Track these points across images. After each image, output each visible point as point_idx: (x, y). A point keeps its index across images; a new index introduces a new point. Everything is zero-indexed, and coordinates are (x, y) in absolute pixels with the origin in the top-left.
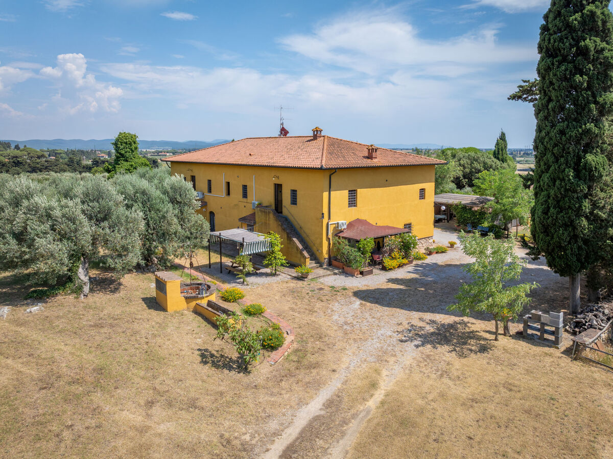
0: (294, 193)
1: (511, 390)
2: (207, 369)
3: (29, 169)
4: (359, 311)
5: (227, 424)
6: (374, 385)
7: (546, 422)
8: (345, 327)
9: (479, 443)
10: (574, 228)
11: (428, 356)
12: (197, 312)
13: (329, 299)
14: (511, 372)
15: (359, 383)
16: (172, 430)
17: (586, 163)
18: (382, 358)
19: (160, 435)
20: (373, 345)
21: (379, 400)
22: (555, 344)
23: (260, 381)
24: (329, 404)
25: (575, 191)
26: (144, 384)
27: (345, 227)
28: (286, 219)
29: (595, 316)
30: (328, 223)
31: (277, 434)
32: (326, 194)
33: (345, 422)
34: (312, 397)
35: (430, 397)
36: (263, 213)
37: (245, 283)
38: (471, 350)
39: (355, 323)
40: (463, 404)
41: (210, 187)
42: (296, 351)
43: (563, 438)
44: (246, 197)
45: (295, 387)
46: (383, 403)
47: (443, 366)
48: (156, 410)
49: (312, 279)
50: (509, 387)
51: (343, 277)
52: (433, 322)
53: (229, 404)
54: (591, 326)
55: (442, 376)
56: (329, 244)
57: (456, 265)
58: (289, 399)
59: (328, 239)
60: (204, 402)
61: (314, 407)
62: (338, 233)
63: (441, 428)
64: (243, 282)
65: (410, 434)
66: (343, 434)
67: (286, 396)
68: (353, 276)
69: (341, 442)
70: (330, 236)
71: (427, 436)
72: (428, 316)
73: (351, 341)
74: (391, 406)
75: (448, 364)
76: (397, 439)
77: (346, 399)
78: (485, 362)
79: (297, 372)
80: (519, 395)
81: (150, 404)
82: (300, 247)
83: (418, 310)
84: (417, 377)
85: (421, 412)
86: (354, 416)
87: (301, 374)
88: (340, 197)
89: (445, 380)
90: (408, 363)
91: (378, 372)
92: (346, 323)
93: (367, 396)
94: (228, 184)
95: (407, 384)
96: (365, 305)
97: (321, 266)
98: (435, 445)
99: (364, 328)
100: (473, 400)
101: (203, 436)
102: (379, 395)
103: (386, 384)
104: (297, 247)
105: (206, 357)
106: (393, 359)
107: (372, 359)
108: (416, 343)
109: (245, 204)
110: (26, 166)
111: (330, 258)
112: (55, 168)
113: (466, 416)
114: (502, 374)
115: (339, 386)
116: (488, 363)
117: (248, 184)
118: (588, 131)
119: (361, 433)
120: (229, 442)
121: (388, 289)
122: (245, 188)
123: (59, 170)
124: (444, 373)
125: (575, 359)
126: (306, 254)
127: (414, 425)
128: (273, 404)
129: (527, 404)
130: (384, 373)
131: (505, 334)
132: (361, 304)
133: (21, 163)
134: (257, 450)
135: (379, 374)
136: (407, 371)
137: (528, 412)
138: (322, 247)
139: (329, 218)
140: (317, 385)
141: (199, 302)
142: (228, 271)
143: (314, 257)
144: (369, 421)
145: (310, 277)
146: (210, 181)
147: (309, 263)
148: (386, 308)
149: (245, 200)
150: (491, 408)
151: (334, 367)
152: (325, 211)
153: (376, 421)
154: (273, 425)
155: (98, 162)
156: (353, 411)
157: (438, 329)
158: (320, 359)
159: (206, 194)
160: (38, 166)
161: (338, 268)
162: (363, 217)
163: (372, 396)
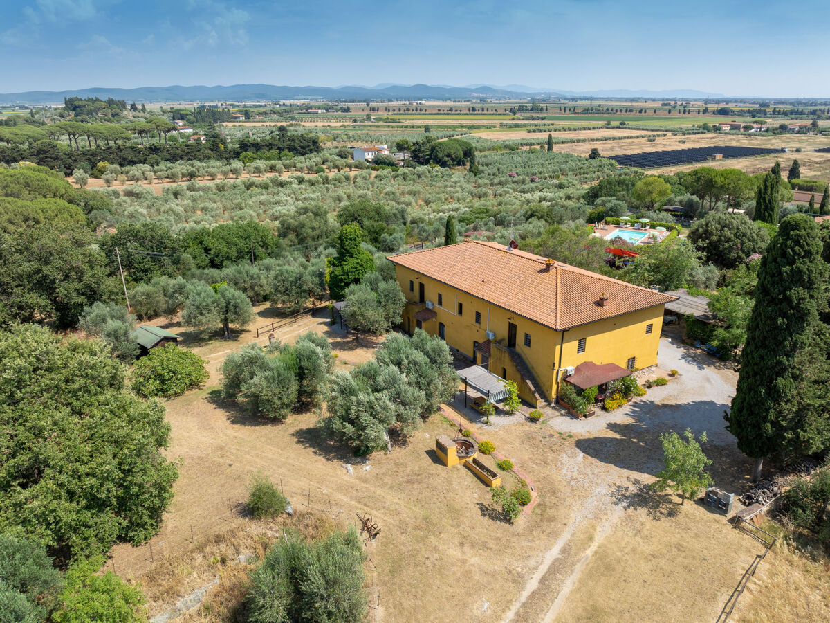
0: (528, 337)
1: (679, 550)
2: (486, 520)
3: (169, 157)
4: (582, 466)
5: (507, 560)
6: (591, 539)
7: (693, 575)
8: (572, 483)
9: (649, 585)
10: (760, 429)
11: (630, 516)
12: (466, 466)
13: (559, 449)
14: (684, 535)
15: (582, 536)
16: (479, 562)
17: (775, 385)
18: (598, 515)
19: (474, 565)
20: (591, 503)
21: (594, 550)
22: (724, 512)
23: (520, 530)
24: (564, 551)
25: (763, 404)
26: (454, 530)
27: (573, 372)
28: (519, 356)
29: (764, 493)
30: (558, 370)
31: (535, 568)
32: (558, 348)
33: (573, 564)
34: (552, 545)
35: (626, 551)
36: (498, 351)
37: (489, 423)
38: (661, 513)
39: (579, 479)
40: (646, 558)
41: (441, 301)
42: (540, 505)
43: (700, 587)
44: (480, 323)
45: (542, 536)
46: (596, 553)
47: (638, 526)
48: (466, 549)
49: (543, 422)
50: (679, 547)
51: (568, 419)
52: (637, 482)
53: (506, 547)
54: (757, 501)
55: (636, 534)
56: (558, 387)
57: (671, 406)
58: (539, 546)
59: (557, 383)
60: (491, 544)
61: (554, 552)
62: (566, 377)
63: (629, 573)
64: (487, 423)
65: (611, 575)
66: (572, 571)
67: (537, 543)
68: (577, 418)
69: (571, 577)
70: (559, 380)
71: (620, 578)
72: (636, 475)
73: (576, 498)
74: (601, 555)
75: (642, 524)
76: (603, 578)
77: (573, 547)
78: (668, 524)
79: (542, 523)
80: (683, 554)
81: (462, 544)
82: (533, 389)
83: (628, 468)
84: (619, 534)
85: (619, 560)
86: (579, 560)
87: (545, 525)
88: (571, 346)
89: (638, 538)
90: (615, 521)
91: (594, 527)
92: (572, 479)
93: (586, 546)
94: (461, 304)
95: (612, 540)
96: (587, 458)
97: (549, 404)
98: (624, 584)
99: (586, 485)
100: (652, 556)
101: (496, 567)
102: (594, 547)
103: (599, 539)
104: (530, 389)
105: (484, 510)
106: (605, 517)
107: (590, 516)
108: (624, 504)
109: (478, 329)
110: (165, 153)
111: (557, 398)
112: (198, 153)
113: (645, 567)
114: (678, 536)
115: (569, 537)
116: (670, 526)
117: (482, 312)
118: (780, 363)
119: (583, 572)
120: (510, 571)
121: (606, 439)
122: (478, 314)
123: (202, 157)
124: (638, 532)
125: (735, 527)
126: (537, 395)
127: (614, 570)
128: (531, 548)
129: (686, 561)
130: (598, 529)
131: (690, 499)
132: (584, 457)
133: (159, 149)
134: (526, 578)
135: (595, 530)
136: (614, 529)
137: (685, 567)
138: (552, 389)
139: (560, 366)
140: (554, 535)
141: (467, 459)
143: (545, 396)
144: (588, 564)
145: (541, 420)
146: (440, 295)
147: (541, 403)
148: (603, 463)
149: (478, 325)
150: (663, 563)
151: (565, 521)
152: (557, 361)
153: (591, 565)
154: (532, 563)
155: (246, 145)
156: (578, 557)
157: (641, 490)
158: (556, 514)
159: (436, 305)
160: (178, 152)
161: (564, 408)
162: (589, 360)
163: (589, 547)
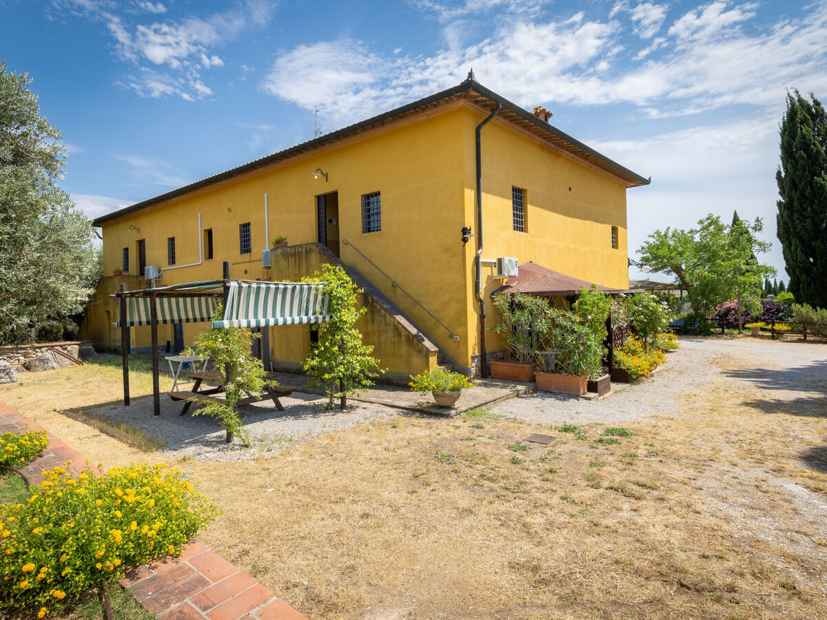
0: (370, 202)
27: (517, 271)
30: (477, 258)
36: (292, 260)
37: (236, 440)
41: (173, 253)
44: (249, 251)
49: (471, 412)
56: (482, 317)
59: (479, 302)
62: (496, 289)
64: (229, 439)
70: (484, 294)
82: (414, 331)
94: (209, 233)
109: (246, 266)
111: (483, 356)
117: (252, 219)
122: (245, 229)
126: (425, 341)
138: (465, 324)
139: (480, 245)
142: (181, 405)
145: (460, 404)
146: (172, 241)
149: (246, 257)
152: (470, 222)
159: (166, 267)
161: (517, 380)
